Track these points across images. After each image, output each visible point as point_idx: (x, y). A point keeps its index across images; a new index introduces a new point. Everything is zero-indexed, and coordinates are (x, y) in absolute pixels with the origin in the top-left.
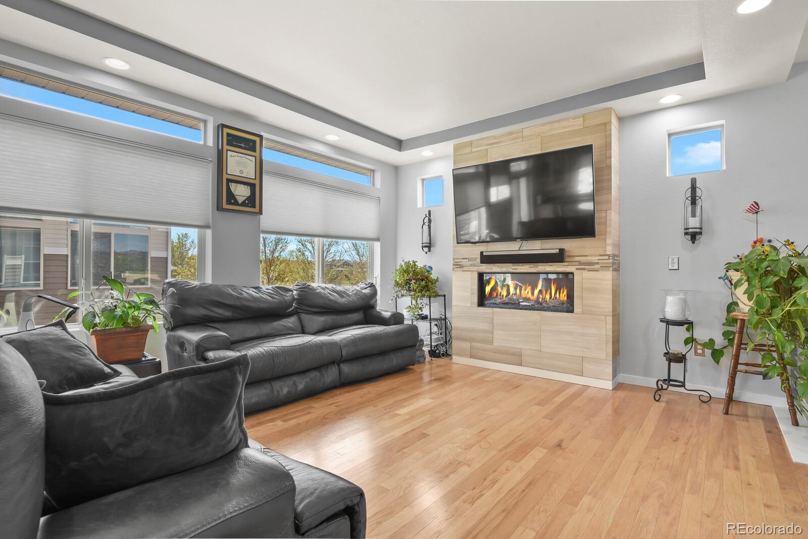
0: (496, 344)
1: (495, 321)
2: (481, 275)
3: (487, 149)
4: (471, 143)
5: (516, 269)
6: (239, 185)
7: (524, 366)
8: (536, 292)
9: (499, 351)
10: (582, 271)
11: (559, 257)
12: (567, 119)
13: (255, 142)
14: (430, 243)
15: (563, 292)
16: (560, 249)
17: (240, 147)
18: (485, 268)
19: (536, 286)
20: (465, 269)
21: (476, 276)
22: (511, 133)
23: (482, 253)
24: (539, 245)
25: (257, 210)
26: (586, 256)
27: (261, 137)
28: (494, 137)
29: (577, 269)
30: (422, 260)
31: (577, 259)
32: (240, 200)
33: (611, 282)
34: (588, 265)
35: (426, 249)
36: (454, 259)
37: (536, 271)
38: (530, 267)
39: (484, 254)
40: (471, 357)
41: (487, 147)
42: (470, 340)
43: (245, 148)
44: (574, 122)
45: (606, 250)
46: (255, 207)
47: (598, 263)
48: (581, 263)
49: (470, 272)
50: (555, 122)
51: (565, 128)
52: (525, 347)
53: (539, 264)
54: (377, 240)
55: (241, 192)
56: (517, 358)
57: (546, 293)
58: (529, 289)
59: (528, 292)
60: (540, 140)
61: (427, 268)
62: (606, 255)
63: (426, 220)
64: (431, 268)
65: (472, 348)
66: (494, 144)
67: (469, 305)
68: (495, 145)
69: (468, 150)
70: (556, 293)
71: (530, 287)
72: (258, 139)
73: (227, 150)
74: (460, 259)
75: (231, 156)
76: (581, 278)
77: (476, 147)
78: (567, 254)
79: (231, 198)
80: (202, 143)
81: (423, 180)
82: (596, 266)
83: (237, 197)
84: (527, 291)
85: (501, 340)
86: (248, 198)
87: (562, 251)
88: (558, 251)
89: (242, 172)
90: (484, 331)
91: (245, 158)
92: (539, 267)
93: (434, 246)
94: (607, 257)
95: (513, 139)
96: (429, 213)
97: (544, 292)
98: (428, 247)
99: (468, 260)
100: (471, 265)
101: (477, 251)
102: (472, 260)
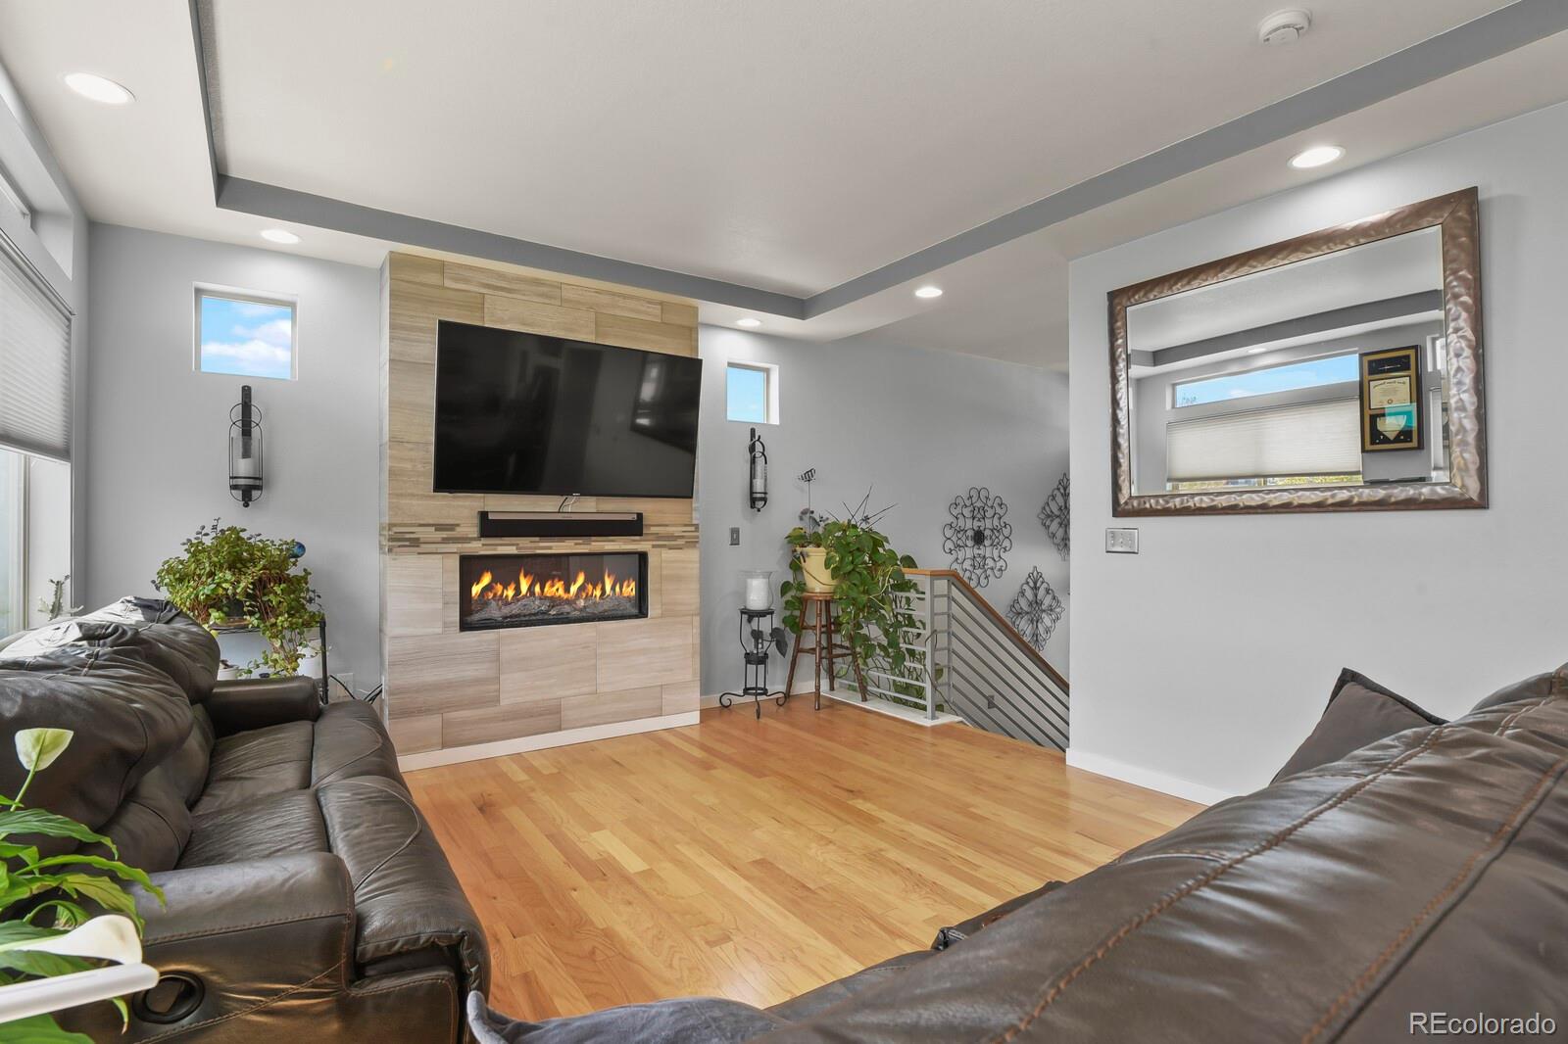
0: (506, 701)
1: (504, 656)
2: (469, 564)
3: (483, 294)
4: (441, 267)
5: (550, 548)
7: (565, 729)
8: (574, 589)
9: (514, 715)
10: (659, 549)
11: (634, 527)
12: (638, 298)
14: (260, 479)
16: (638, 515)
18: (487, 547)
19: (574, 578)
20: (424, 548)
21: (454, 566)
22: (537, 282)
23: (484, 515)
24: (594, 505)
26: (667, 525)
28: (501, 276)
29: (654, 546)
31: (654, 530)
33: (698, 565)
34: (669, 541)
36: (391, 526)
37: (587, 551)
38: (576, 544)
39: (491, 517)
40: (445, 745)
41: (483, 290)
42: (441, 708)
44: (648, 307)
45: (691, 518)
47: (683, 537)
48: (658, 537)
49: (440, 556)
50: (620, 295)
52: (568, 693)
53: (594, 538)
56: (550, 718)
57: (594, 588)
58: (560, 585)
60: (593, 315)
61: (295, 549)
62: (692, 525)
63: (237, 413)
64: (301, 547)
65: (445, 724)
66: (502, 289)
67: (439, 630)
68: (500, 293)
70: (613, 588)
71: (564, 579)
74: (412, 525)
76: (660, 561)
77: (456, 280)
78: (645, 522)
82: (680, 542)
84: (555, 589)
85: (515, 691)
87: (640, 517)
88: (635, 516)
90: (477, 681)
92: (593, 543)
94: (693, 529)
95: (542, 295)
96: (247, 392)
97: (590, 587)
98: (248, 491)
99: (439, 527)
100: (445, 541)
101: (464, 508)
102: (451, 527)
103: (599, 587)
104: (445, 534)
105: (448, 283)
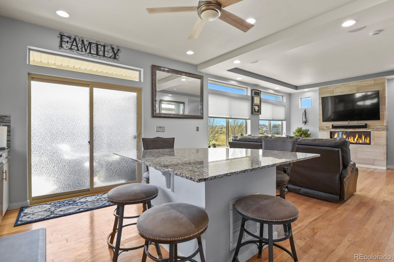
2: (331, 133)
3: (334, 90)
4: (327, 88)
5: (347, 130)
6: (256, 106)
8: (356, 139)
11: (365, 126)
12: (368, 80)
14: (306, 121)
15: (368, 139)
16: (365, 124)
17: (257, 95)
18: (333, 130)
19: (355, 137)
20: (324, 130)
21: (329, 133)
22: (344, 85)
23: (332, 125)
24: (356, 122)
25: (260, 113)
26: (376, 126)
28: (337, 86)
29: (372, 130)
30: (304, 128)
31: (372, 127)
33: (386, 135)
34: (376, 129)
35: (304, 123)
36: (319, 127)
37: (355, 131)
38: (352, 130)
39: (334, 125)
41: (333, 89)
44: (371, 82)
45: (384, 124)
47: (380, 128)
49: (327, 131)
50: (362, 81)
51: (367, 83)
53: (356, 129)
54: (285, 120)
57: (360, 140)
58: (352, 138)
59: (352, 140)
60: (356, 87)
61: (307, 130)
62: (384, 126)
63: (304, 113)
64: (309, 130)
68: (337, 89)
69: (325, 90)
70: (364, 139)
71: (353, 137)
72: (260, 92)
73: (254, 96)
74: (322, 127)
75: (255, 98)
76: (374, 133)
78: (368, 125)
80: (246, 95)
81: (301, 98)
82: (380, 130)
83: (256, 110)
86: (258, 110)
87: (366, 124)
89: (257, 102)
91: (258, 98)
93: (308, 122)
95: (345, 87)
96: (305, 110)
97: (359, 139)
98: (305, 122)
99: (327, 127)
100: (328, 129)
101: (330, 124)
102: (329, 127)
103: (361, 139)
104: (327, 128)
105: (328, 90)
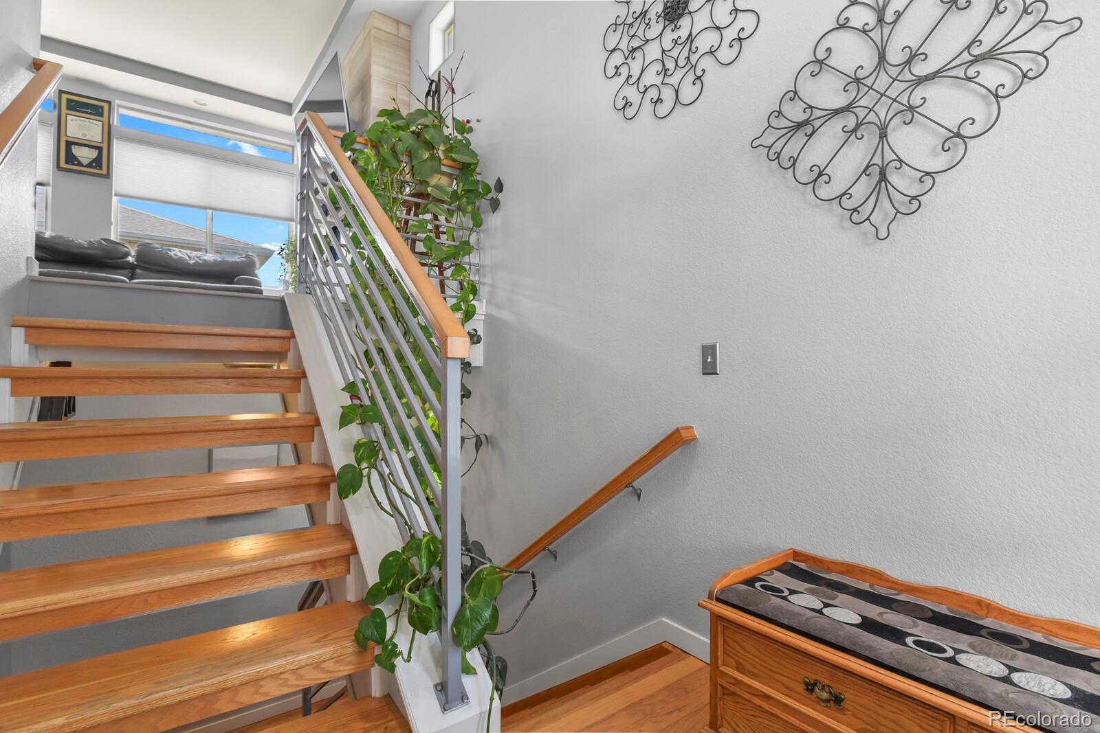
6: (83, 148)
13: (102, 108)
17: (87, 113)
25: (104, 171)
27: (109, 103)
32: (85, 162)
43: (91, 114)
46: (101, 169)
55: (85, 154)
72: (106, 106)
73: (67, 114)
75: (72, 120)
79: (71, 158)
83: (79, 158)
86: (94, 160)
89: (86, 135)
91: (90, 122)
